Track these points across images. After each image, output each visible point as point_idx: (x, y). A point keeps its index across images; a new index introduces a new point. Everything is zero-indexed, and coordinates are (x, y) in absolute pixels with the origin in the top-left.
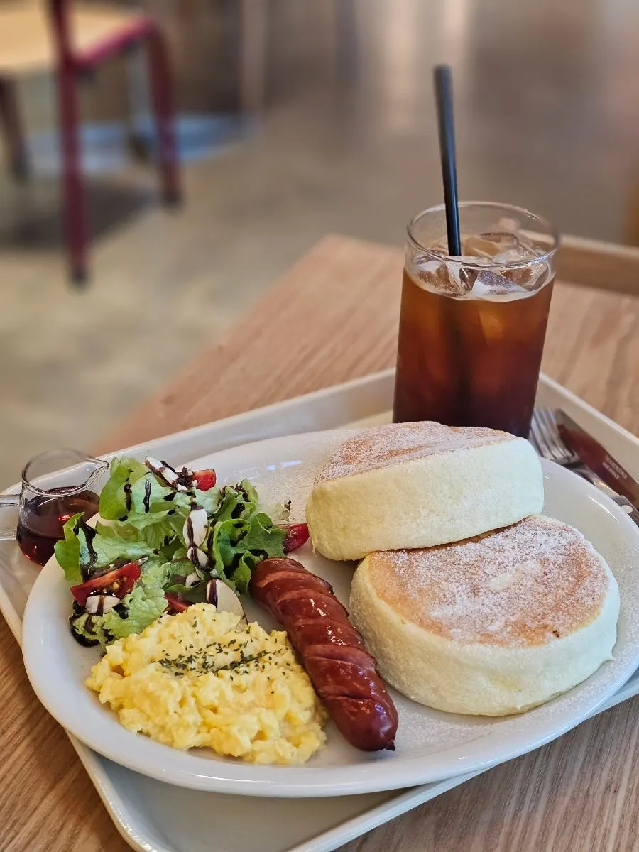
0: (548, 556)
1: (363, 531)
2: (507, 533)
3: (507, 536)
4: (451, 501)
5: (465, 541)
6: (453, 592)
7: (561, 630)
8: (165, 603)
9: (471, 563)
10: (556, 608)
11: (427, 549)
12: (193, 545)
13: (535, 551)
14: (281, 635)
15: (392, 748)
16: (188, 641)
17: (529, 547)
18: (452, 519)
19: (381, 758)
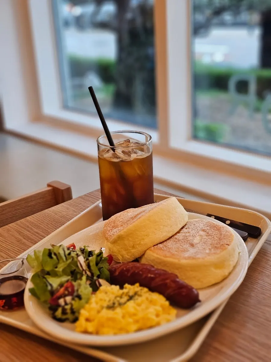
0: (203, 228)
1: (142, 243)
2: (186, 227)
3: (186, 228)
4: (168, 221)
5: (176, 234)
6: (186, 248)
7: (228, 243)
8: (90, 289)
9: (184, 238)
10: (220, 239)
11: (166, 241)
12: (83, 270)
13: (199, 229)
14: (137, 285)
15: (199, 301)
16: (107, 299)
17: (196, 228)
18: (171, 226)
19: (198, 307)
